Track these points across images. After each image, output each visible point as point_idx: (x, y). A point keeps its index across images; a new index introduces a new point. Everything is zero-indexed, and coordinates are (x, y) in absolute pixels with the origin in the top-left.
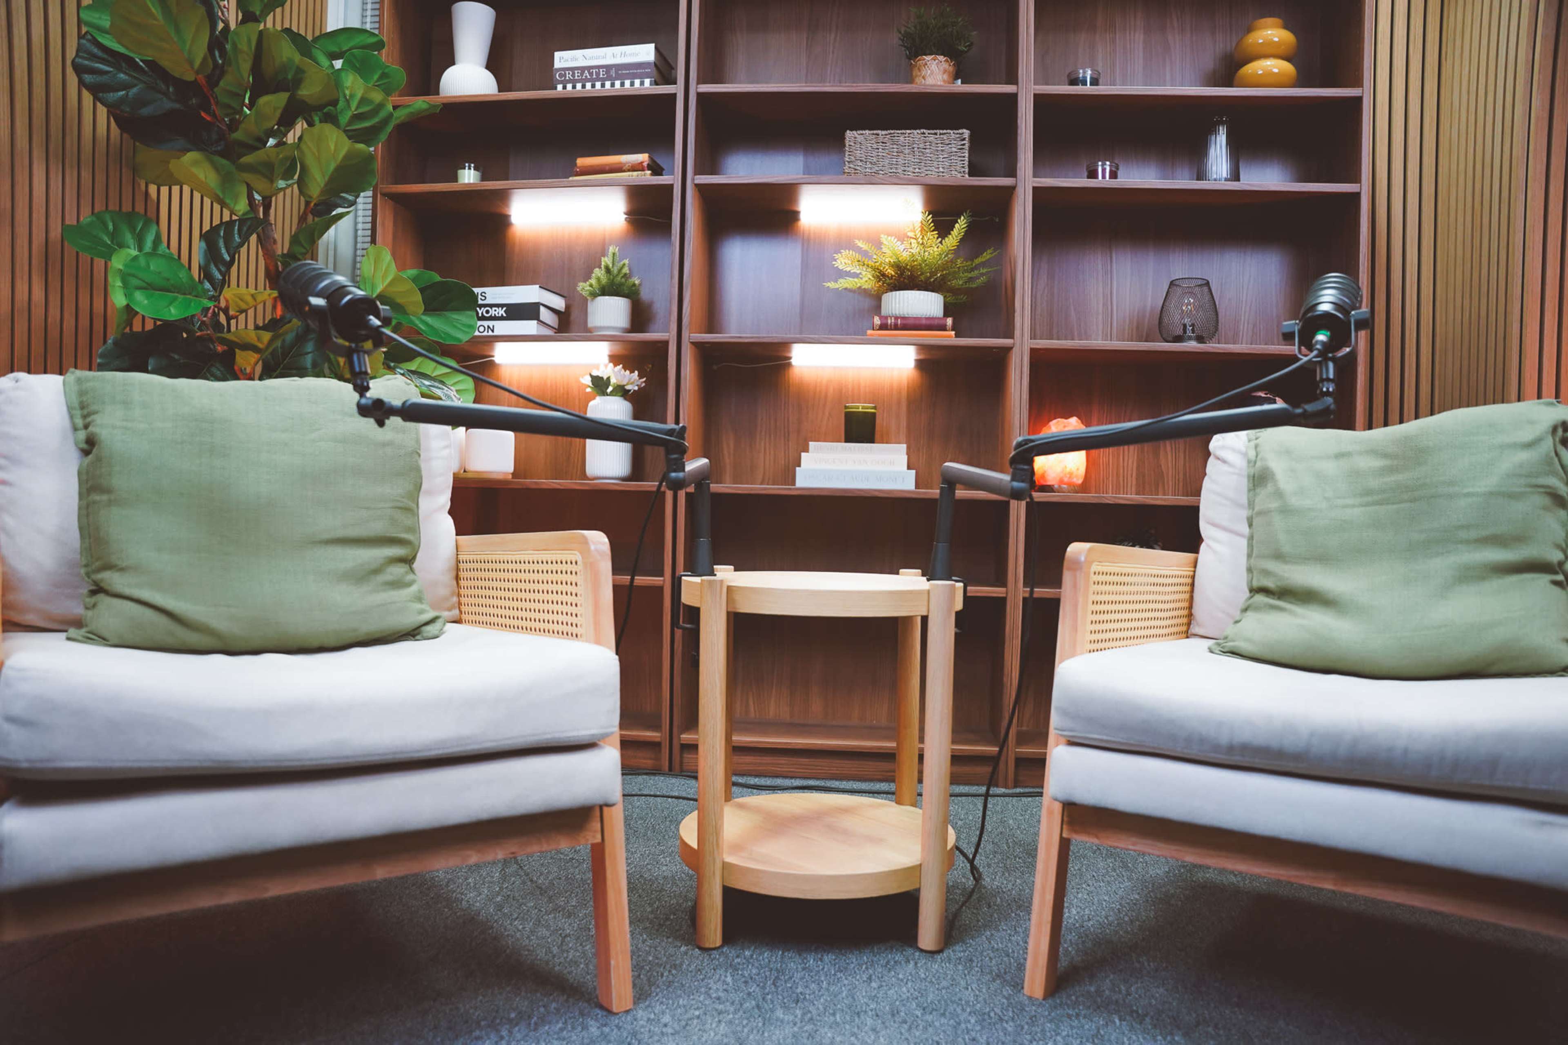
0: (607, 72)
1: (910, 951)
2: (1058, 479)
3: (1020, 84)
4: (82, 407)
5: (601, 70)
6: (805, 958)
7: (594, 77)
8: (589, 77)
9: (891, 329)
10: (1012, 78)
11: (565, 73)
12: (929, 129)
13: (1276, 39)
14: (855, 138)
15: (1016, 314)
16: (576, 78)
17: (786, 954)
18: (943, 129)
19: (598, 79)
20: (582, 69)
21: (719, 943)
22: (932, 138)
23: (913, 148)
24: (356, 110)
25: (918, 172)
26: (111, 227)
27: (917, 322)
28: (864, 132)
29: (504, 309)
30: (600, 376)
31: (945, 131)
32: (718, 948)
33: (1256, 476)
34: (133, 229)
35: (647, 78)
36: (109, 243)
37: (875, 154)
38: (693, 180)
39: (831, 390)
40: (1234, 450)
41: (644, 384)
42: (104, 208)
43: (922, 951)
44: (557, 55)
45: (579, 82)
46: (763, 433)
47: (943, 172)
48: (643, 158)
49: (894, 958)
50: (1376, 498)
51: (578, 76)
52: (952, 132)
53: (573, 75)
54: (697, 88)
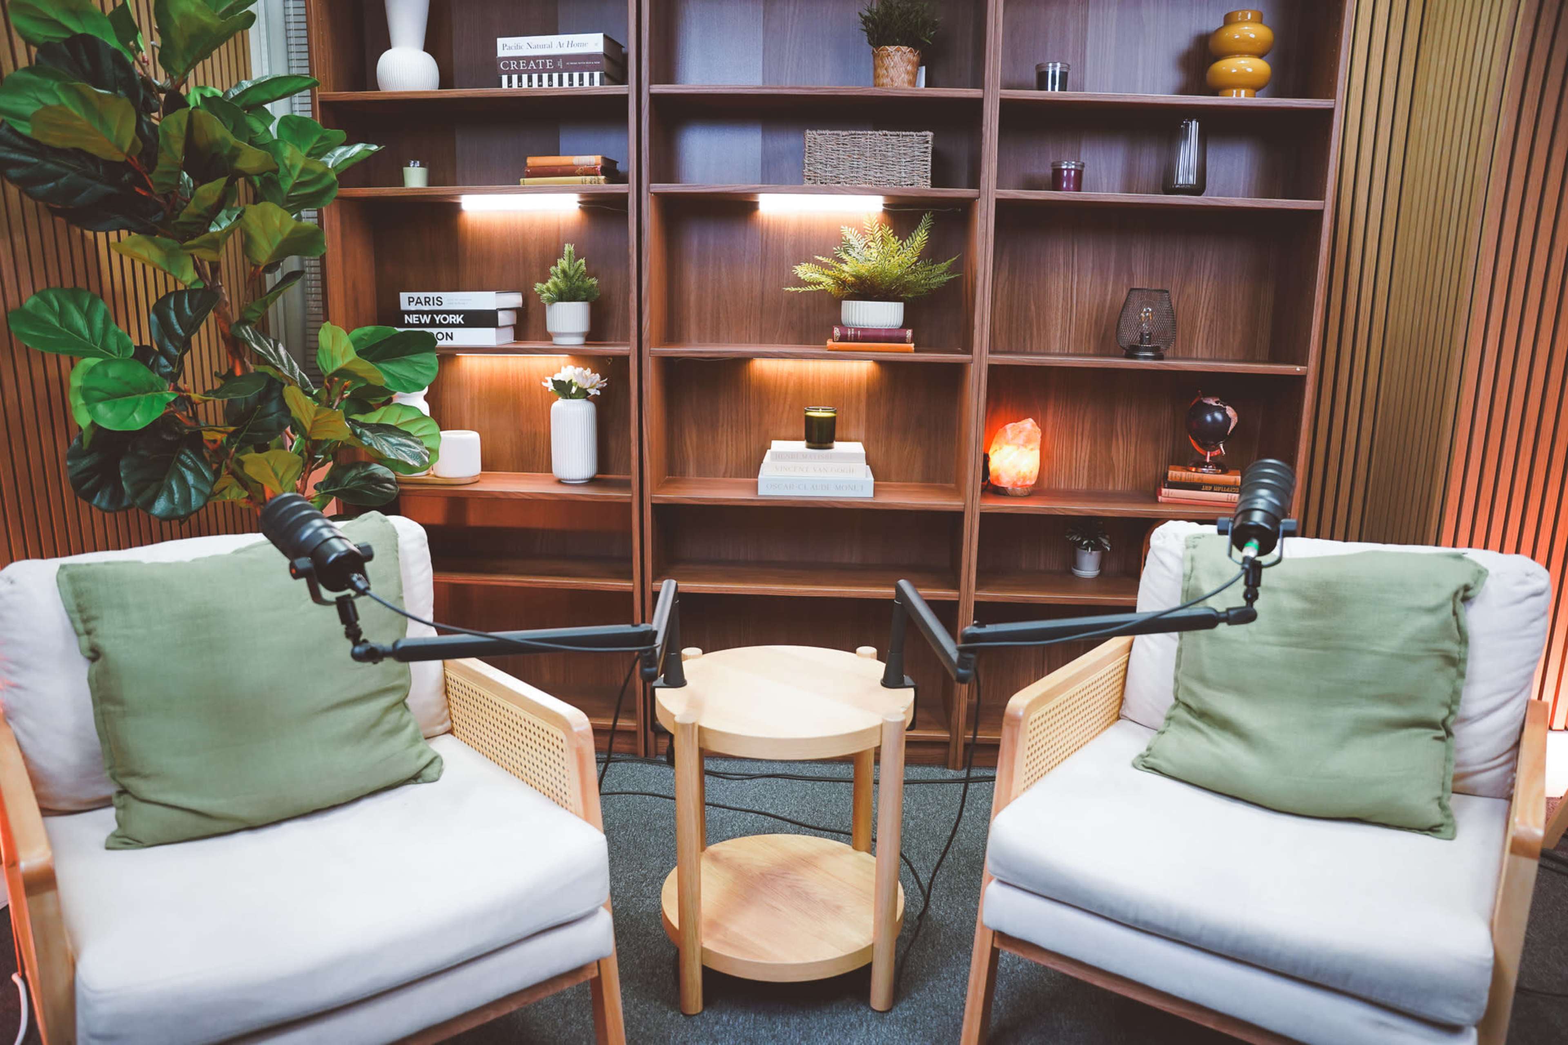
0: (555, 63)
1: (863, 1009)
2: (1012, 483)
3: (986, 87)
4: (81, 609)
5: (548, 61)
6: (774, 1023)
7: (541, 67)
8: (535, 68)
9: (851, 341)
10: (978, 82)
11: (510, 63)
12: (891, 131)
13: (1252, 36)
14: (815, 139)
15: (975, 331)
16: (522, 68)
17: (758, 1018)
18: (906, 131)
19: (545, 70)
20: (528, 59)
21: (700, 1008)
22: (894, 140)
23: (875, 151)
24: (297, 179)
25: (879, 177)
26: (56, 304)
27: (876, 333)
28: (824, 132)
29: (462, 316)
30: (562, 379)
31: (908, 133)
32: (699, 1014)
33: (1190, 591)
34: (80, 308)
35: (597, 70)
36: (58, 325)
37: (835, 156)
38: (648, 188)
39: (791, 384)
40: (1172, 554)
41: (605, 384)
42: (45, 287)
43: (873, 1010)
44: (500, 41)
45: (525, 73)
46: (725, 426)
47: (905, 177)
48: (594, 160)
49: (850, 1019)
50: (1294, 640)
51: (523, 67)
52: (914, 134)
53: (518, 65)
54: (649, 88)
